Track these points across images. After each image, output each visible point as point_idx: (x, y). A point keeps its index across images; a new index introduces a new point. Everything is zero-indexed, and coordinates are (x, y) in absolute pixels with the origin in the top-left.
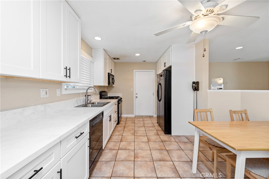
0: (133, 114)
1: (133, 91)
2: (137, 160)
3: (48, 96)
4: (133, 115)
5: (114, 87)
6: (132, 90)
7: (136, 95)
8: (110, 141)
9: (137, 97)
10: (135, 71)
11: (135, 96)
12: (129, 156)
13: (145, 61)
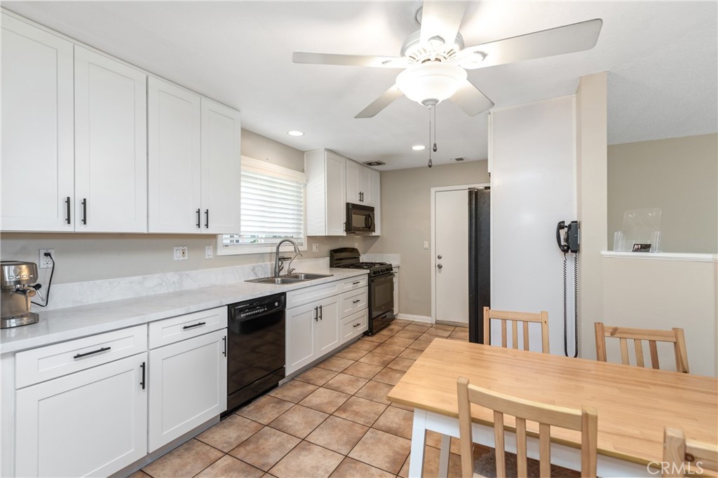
0: (430, 316)
1: (429, 249)
2: (338, 415)
3: (186, 258)
4: (429, 318)
5: (378, 237)
6: (426, 246)
7: (439, 262)
8: (322, 366)
9: (440, 267)
10: (433, 190)
11: (434, 262)
12: (330, 403)
13: (461, 159)
